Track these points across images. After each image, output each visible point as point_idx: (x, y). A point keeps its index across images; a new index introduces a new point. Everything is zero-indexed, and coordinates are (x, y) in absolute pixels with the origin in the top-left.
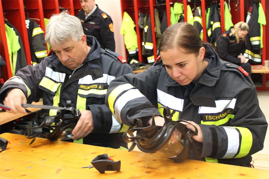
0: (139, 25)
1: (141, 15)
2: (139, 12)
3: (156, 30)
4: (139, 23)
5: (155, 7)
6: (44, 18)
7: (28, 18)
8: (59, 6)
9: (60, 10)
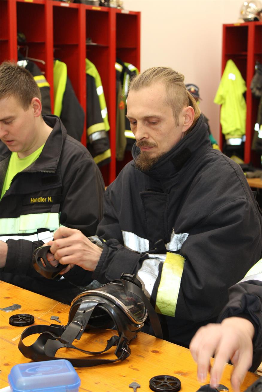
0: (252, 89)
1: (259, 69)
2: (257, 62)
4: (252, 85)
6: (56, 60)
7: (27, 57)
8: (89, 39)
9: (88, 47)
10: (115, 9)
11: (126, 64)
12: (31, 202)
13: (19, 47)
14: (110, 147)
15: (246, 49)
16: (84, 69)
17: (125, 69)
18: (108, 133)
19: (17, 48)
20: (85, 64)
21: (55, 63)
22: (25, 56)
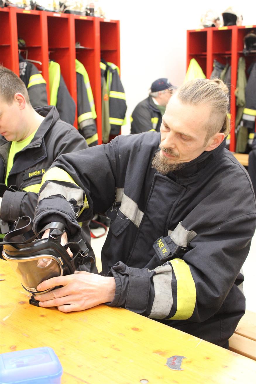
1: (217, 66)
2: (215, 61)
3: (238, 92)
5: (240, 55)
6: (51, 61)
7: (27, 60)
8: (78, 44)
9: (77, 50)
10: (98, 18)
11: (110, 64)
12: (29, 177)
13: (20, 51)
14: (97, 132)
15: (205, 51)
16: (74, 68)
17: (108, 67)
18: (96, 120)
19: (19, 52)
20: (74, 64)
21: (50, 63)
22: (25, 58)
